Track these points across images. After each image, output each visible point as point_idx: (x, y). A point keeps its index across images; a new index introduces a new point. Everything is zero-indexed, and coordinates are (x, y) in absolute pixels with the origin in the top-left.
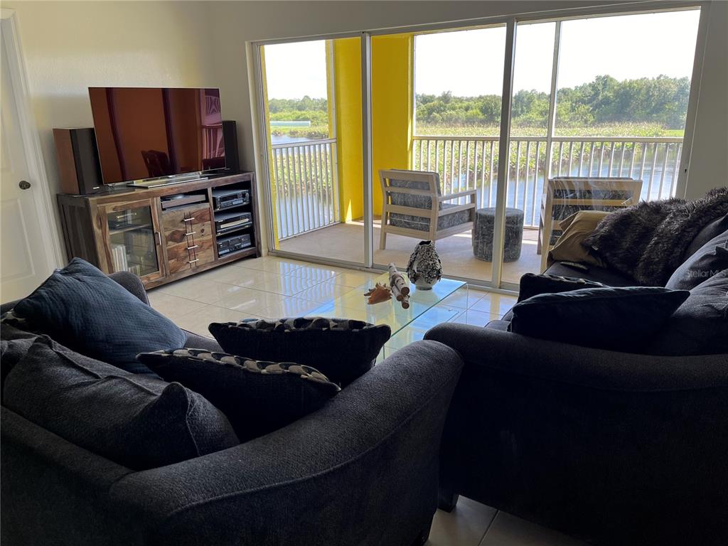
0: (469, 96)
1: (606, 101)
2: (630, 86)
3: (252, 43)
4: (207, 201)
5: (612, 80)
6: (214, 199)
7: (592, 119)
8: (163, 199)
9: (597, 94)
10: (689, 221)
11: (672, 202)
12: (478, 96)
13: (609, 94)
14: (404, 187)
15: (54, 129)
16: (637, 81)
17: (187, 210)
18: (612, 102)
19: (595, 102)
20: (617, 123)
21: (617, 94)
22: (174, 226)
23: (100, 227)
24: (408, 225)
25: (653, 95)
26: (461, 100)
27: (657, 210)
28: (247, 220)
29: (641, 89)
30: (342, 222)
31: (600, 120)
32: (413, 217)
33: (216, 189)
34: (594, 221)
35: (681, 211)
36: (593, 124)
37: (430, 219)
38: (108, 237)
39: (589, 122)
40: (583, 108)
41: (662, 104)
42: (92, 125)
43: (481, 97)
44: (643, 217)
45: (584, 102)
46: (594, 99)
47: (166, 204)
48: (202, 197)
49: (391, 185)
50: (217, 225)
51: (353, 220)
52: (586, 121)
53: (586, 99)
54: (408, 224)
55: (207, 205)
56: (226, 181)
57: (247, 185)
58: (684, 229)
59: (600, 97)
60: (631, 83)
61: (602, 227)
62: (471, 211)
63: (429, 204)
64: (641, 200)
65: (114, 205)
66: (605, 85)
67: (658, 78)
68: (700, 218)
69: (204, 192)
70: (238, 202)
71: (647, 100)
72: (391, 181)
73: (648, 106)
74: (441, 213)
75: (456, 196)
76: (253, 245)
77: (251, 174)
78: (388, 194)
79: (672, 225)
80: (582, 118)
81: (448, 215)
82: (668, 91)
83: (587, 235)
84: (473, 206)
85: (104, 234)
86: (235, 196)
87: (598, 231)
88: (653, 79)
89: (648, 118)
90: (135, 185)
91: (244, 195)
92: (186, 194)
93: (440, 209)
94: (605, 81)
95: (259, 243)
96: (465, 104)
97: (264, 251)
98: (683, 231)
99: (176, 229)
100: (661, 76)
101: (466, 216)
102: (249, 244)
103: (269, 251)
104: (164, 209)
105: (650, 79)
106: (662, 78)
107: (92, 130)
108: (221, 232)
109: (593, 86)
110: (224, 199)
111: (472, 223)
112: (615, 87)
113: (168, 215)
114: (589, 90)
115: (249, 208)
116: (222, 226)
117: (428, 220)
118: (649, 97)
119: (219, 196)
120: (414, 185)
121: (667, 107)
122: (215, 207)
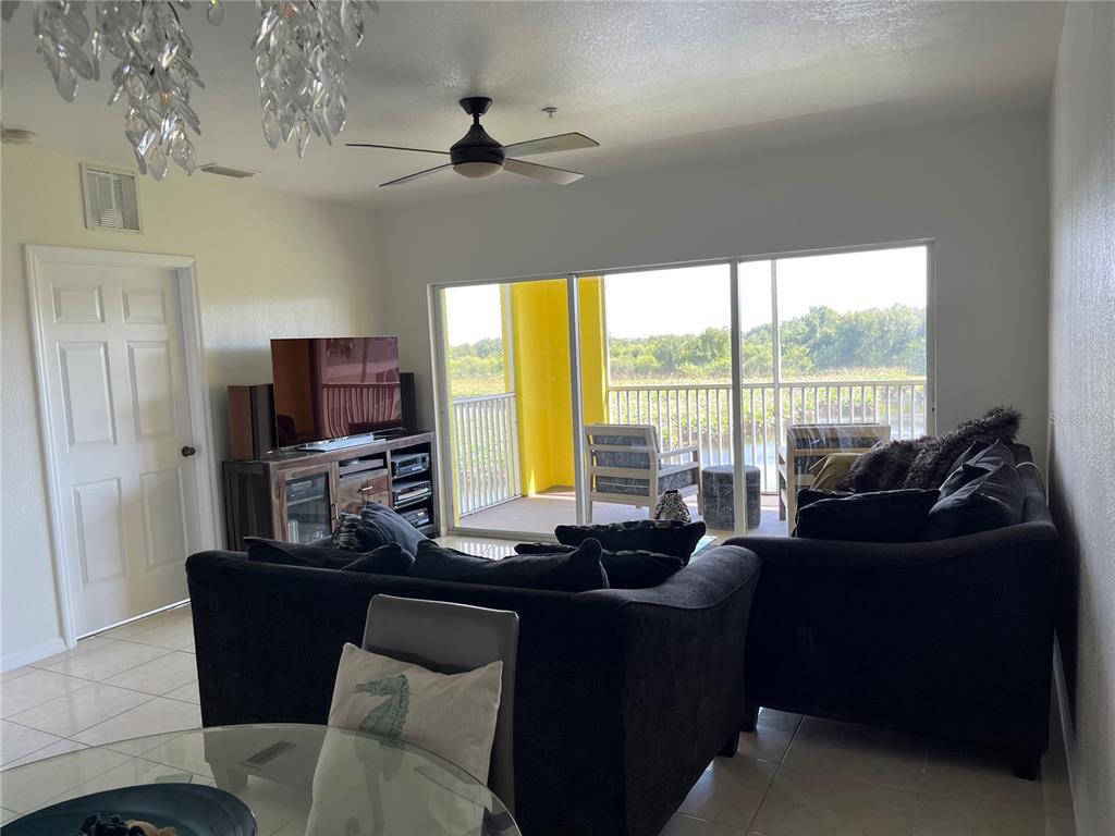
0: (636, 337)
1: (827, 340)
2: (856, 319)
3: (434, 286)
4: (385, 466)
5: (831, 312)
6: (393, 464)
7: (811, 365)
8: (342, 464)
9: (813, 331)
10: (941, 454)
11: (922, 440)
12: (648, 337)
13: (830, 331)
14: (613, 444)
15: (229, 387)
16: (865, 312)
17: (366, 477)
18: (835, 341)
19: (812, 342)
20: (845, 369)
21: (841, 331)
22: (351, 496)
23: (279, 497)
24: (621, 490)
25: (890, 331)
26: (624, 343)
27: (908, 448)
28: (426, 490)
29: (871, 324)
30: (523, 496)
31: (822, 366)
32: (626, 479)
33: (395, 453)
34: (847, 462)
35: (933, 445)
36: (813, 371)
37: (648, 481)
38: (285, 509)
39: (807, 369)
40: (797, 350)
41: (903, 342)
42: (272, 382)
43: (652, 338)
44: (896, 455)
45: (797, 342)
46: (810, 338)
47: (343, 470)
48: (379, 463)
49: (595, 442)
50: (394, 495)
51: (538, 493)
52: (803, 368)
53: (799, 337)
54: (620, 488)
55: (385, 472)
56: (406, 442)
57: (425, 448)
58: (937, 462)
59: (818, 335)
60: (857, 316)
61: (857, 467)
62: (695, 471)
63: (646, 461)
64: (892, 440)
65: (294, 470)
66: (822, 319)
67: (893, 308)
68: (951, 450)
69: (382, 456)
70: (418, 468)
71: (881, 337)
72: (595, 437)
73: (885, 345)
74: (661, 474)
75: (677, 453)
76: (431, 522)
77: (431, 434)
78: (593, 454)
79: (926, 459)
80: (797, 363)
81: (668, 476)
82: (909, 325)
83: (841, 478)
84: (696, 465)
85: (281, 505)
86: (414, 461)
87: (852, 472)
88: (887, 310)
89: (886, 361)
90: (308, 448)
91: (424, 460)
92: (361, 459)
93: (660, 469)
94: (822, 314)
95: (439, 519)
96: (632, 348)
97: (443, 530)
98: (936, 464)
99: (353, 500)
100: (896, 304)
101: (689, 478)
102: (427, 520)
103: (448, 530)
104: (341, 477)
105: (883, 309)
106: (898, 308)
107: (270, 386)
108: (398, 505)
109: (807, 321)
110: (403, 464)
111: (696, 486)
112: (837, 322)
113: (345, 483)
114: (803, 325)
115: (427, 476)
116: (400, 498)
117: (647, 482)
118: (884, 334)
119: (398, 461)
120: (627, 441)
121: (911, 345)
122: (394, 474)
